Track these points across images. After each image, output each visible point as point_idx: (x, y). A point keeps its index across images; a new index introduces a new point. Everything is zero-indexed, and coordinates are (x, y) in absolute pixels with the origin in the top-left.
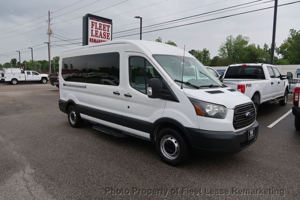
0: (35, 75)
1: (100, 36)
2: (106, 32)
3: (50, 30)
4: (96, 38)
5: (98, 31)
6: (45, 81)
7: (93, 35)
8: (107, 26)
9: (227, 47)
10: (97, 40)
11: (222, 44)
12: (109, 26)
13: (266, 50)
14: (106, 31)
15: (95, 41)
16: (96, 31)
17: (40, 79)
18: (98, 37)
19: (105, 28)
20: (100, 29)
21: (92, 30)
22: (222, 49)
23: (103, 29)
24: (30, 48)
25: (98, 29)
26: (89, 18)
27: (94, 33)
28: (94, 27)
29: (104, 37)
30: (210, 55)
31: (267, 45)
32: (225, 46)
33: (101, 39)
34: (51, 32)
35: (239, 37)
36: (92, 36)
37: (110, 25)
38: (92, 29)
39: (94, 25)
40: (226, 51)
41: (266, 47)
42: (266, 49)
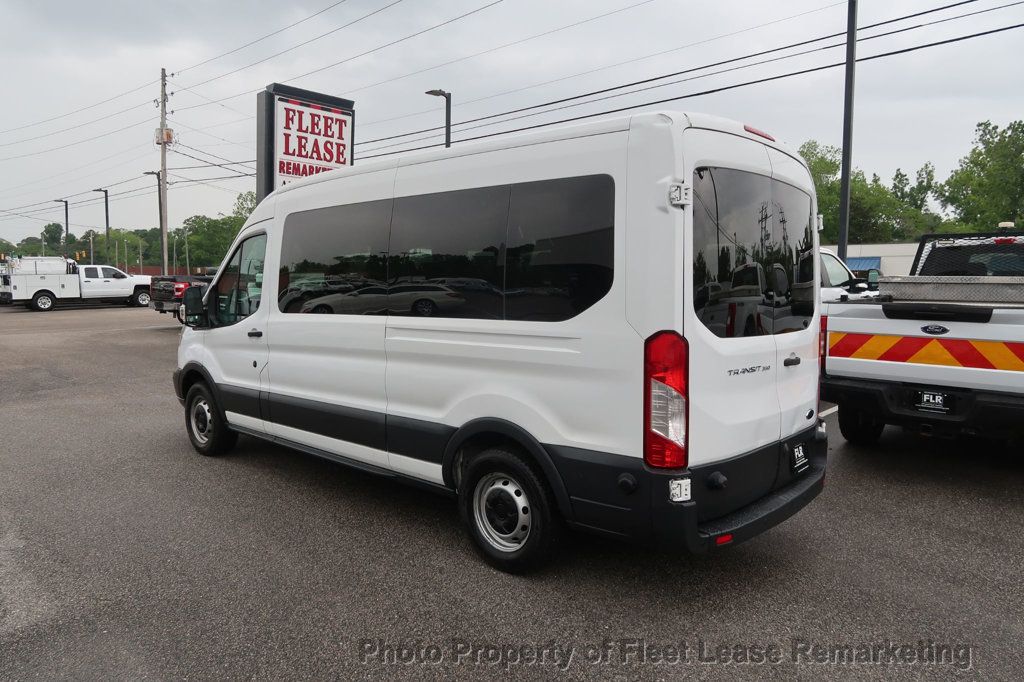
0: (112, 280)
1: (315, 155)
2: (335, 140)
3: (164, 132)
4: (302, 162)
5: (306, 139)
6: (144, 299)
7: (291, 151)
8: (337, 120)
10: (305, 166)
12: (345, 122)
13: (902, 193)
14: (332, 136)
15: (296, 170)
16: (300, 138)
17: (130, 291)
18: (306, 156)
19: (330, 127)
20: (313, 132)
21: (287, 136)
23: (323, 132)
24: (100, 190)
25: (306, 131)
26: (277, 97)
27: (294, 145)
28: (294, 126)
29: (328, 157)
31: (903, 176)
33: (315, 163)
34: (169, 137)
35: (809, 149)
36: (287, 152)
37: (348, 119)
38: (287, 131)
39: (292, 119)
41: (900, 181)
42: (902, 189)
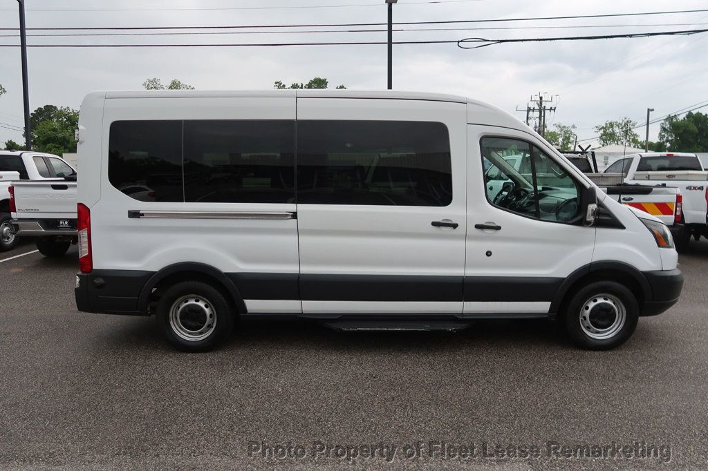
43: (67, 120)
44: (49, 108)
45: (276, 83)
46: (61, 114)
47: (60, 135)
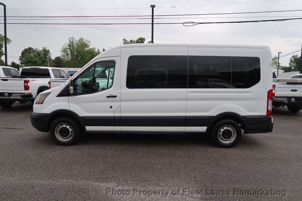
9: (70, 48)
11: (65, 44)
22: (64, 50)
30: (51, 55)
32: (68, 47)
35: (81, 40)
40: (69, 53)
43: (37, 54)
44: (30, 49)
45: (123, 39)
46: (34, 51)
47: (34, 60)
